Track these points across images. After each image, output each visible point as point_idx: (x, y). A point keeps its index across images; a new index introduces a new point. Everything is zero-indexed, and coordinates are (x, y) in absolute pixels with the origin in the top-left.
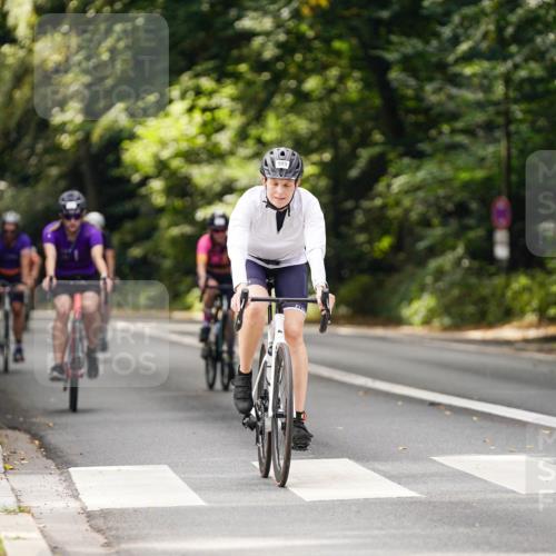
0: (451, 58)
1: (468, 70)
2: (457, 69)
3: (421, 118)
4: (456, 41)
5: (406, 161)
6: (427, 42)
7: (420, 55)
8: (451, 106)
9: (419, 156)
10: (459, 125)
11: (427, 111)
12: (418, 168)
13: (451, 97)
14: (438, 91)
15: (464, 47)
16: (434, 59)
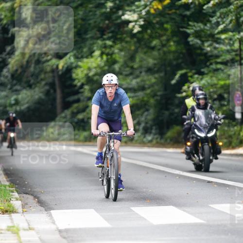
0: (216, 31)
1: (223, 36)
2: (218, 36)
3: (202, 58)
4: (218, 24)
5: (196, 76)
6: (205, 25)
7: (202, 30)
8: (216, 52)
10: (219, 60)
11: (206, 54)
12: (201, 79)
13: (215, 48)
14: (210, 46)
15: (221, 27)
16: (209, 32)
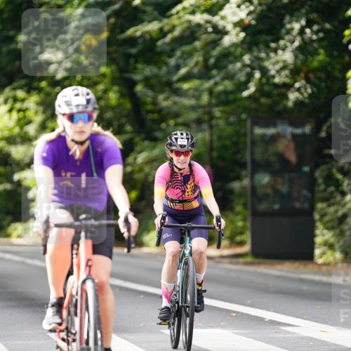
0: (175, 78)
1: (186, 86)
2: (178, 85)
3: (156, 116)
4: (178, 67)
5: (146, 143)
6: (160, 68)
7: (156, 76)
8: (175, 109)
9: (155, 140)
10: (180, 120)
11: (160, 111)
12: (154, 148)
13: (175, 103)
14: (166, 99)
15: (183, 71)
16: (164, 79)
